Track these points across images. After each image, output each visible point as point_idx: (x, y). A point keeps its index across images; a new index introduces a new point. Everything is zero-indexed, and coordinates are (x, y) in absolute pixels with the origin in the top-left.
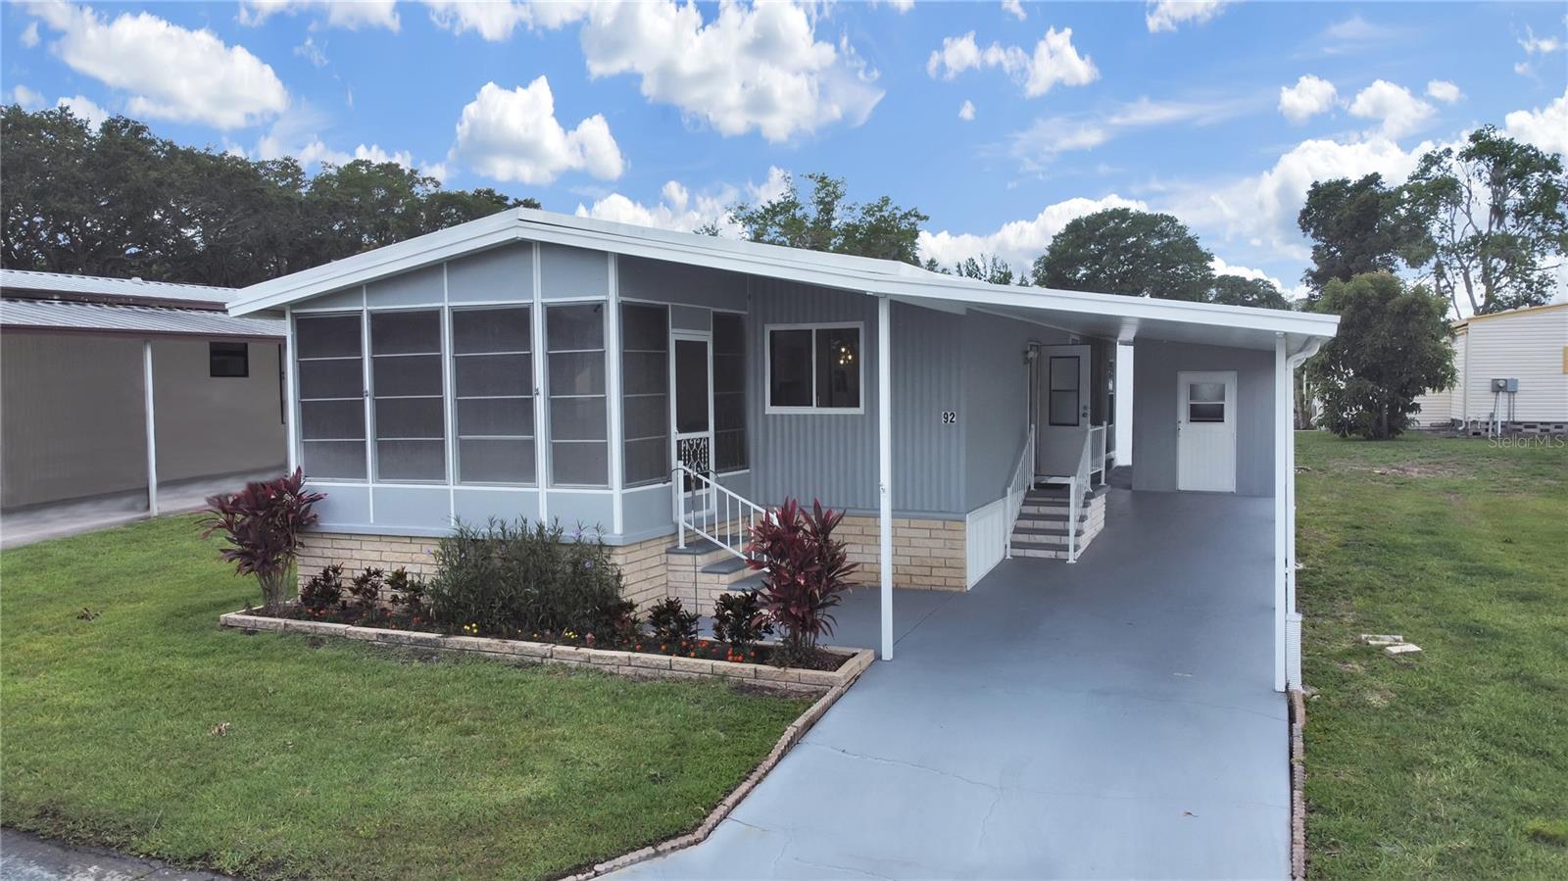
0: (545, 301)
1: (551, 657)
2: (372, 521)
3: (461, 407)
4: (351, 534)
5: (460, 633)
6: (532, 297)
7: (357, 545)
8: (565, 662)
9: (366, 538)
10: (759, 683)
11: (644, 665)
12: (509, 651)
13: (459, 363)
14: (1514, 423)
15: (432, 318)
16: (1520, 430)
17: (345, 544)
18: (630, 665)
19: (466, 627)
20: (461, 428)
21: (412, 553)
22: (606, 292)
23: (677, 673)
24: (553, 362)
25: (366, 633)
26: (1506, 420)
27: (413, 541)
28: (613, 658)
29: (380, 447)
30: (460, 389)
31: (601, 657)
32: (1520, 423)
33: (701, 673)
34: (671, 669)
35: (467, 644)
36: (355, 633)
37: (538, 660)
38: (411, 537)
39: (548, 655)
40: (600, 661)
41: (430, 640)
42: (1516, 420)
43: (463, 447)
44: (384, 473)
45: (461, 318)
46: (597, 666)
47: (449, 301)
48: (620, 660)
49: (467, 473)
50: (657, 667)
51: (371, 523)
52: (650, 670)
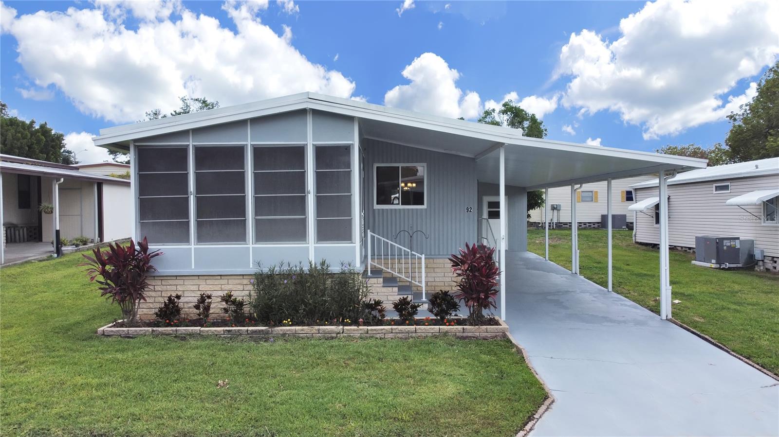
0: (315, 143)
1: (342, 333)
2: (193, 267)
3: (257, 201)
4: (176, 276)
5: (280, 324)
6: (307, 141)
7: (181, 282)
8: (352, 335)
9: (187, 278)
11: (401, 332)
12: (315, 332)
13: (256, 176)
14: (559, 223)
16: (562, 226)
17: (171, 282)
18: (392, 333)
19: (284, 321)
20: (257, 212)
21: (222, 285)
22: (353, 140)
23: (419, 334)
24: (319, 177)
25: (216, 331)
26: (556, 222)
27: (222, 278)
29: (199, 224)
30: (257, 190)
31: (375, 330)
32: (562, 223)
33: (432, 333)
34: (416, 333)
35: (287, 330)
36: (208, 331)
37: (334, 335)
38: (221, 275)
39: (341, 332)
41: (260, 331)
42: (561, 222)
43: (258, 223)
44: (200, 239)
45: (258, 152)
46: (371, 335)
47: (251, 141)
49: (260, 237)
50: (408, 332)
51: (193, 269)
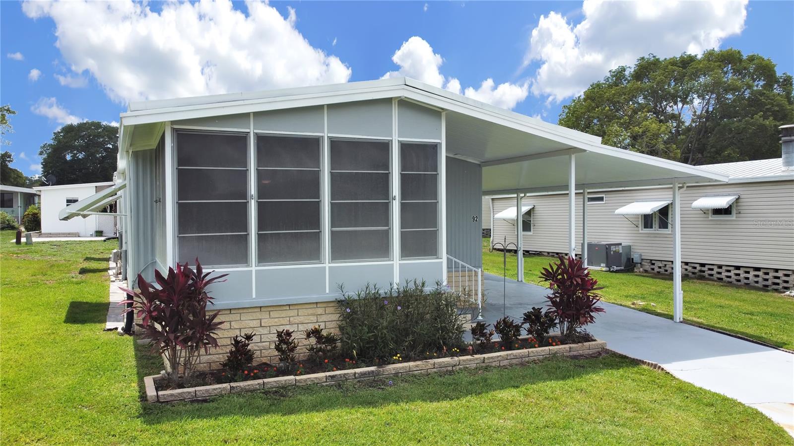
0: (400, 139)
2: (254, 296)
3: (335, 208)
6: (392, 136)
8: (468, 366)
10: (572, 354)
11: (515, 357)
12: (430, 366)
13: (334, 177)
15: (313, 144)
18: (507, 359)
19: (394, 358)
20: (335, 222)
21: (290, 317)
22: (440, 138)
23: (532, 358)
24: (404, 180)
25: (316, 378)
27: (291, 308)
28: (498, 357)
29: (262, 239)
30: (334, 195)
31: (492, 358)
34: (529, 357)
36: (305, 380)
37: (450, 368)
40: (491, 360)
41: (369, 373)
43: (334, 236)
44: (263, 258)
46: (487, 364)
47: (328, 133)
48: (503, 357)
50: (522, 357)
51: (254, 298)
52: (517, 360)
